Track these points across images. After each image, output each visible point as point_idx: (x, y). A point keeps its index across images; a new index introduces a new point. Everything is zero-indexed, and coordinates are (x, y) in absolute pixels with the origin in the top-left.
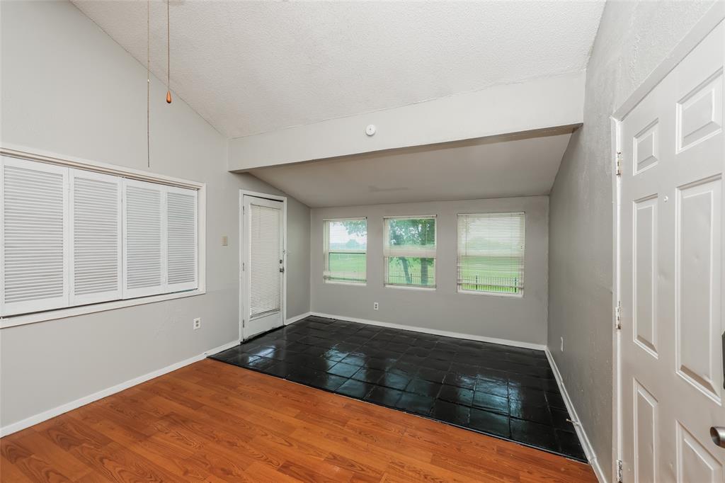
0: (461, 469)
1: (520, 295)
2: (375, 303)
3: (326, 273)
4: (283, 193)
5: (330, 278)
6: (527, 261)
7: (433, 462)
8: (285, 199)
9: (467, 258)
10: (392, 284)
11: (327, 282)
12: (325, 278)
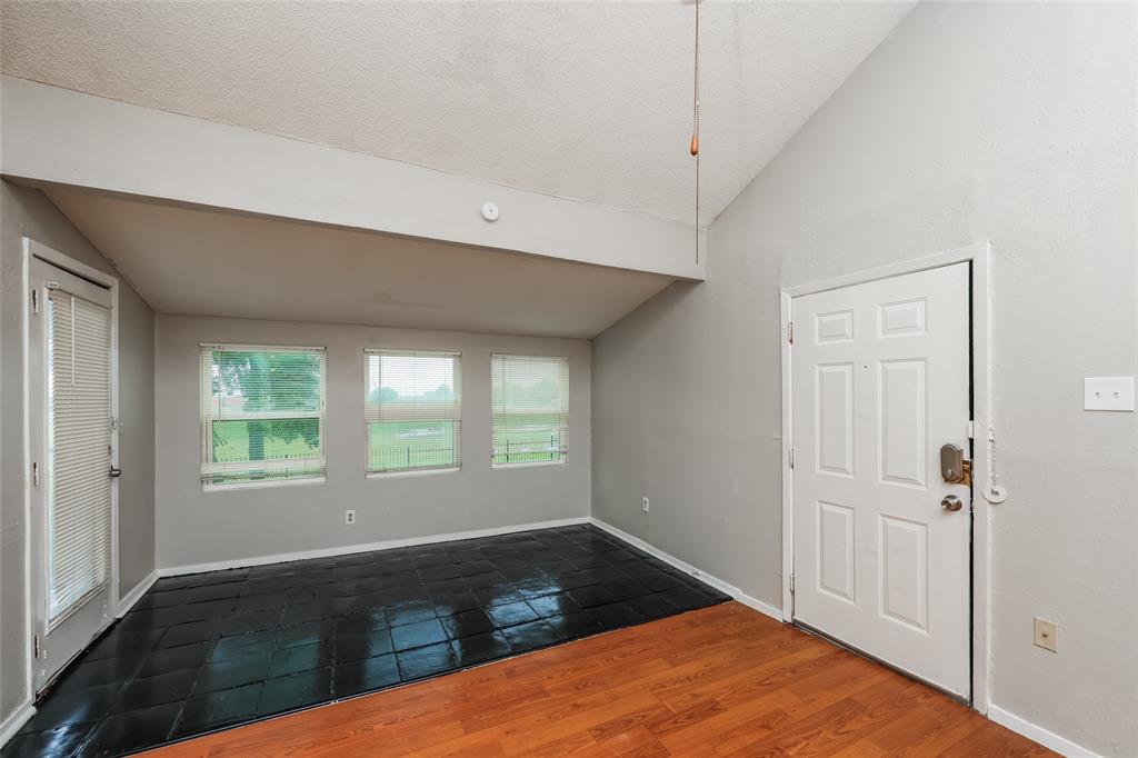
0: (503, 716)
1: (562, 461)
2: (350, 512)
3: (209, 469)
4: (109, 265)
5: (218, 479)
6: (570, 418)
7: (467, 732)
8: (114, 282)
9: (505, 418)
10: (385, 471)
11: (210, 488)
12: (204, 480)
